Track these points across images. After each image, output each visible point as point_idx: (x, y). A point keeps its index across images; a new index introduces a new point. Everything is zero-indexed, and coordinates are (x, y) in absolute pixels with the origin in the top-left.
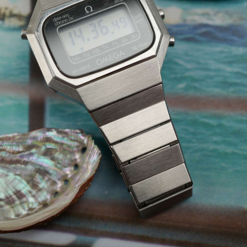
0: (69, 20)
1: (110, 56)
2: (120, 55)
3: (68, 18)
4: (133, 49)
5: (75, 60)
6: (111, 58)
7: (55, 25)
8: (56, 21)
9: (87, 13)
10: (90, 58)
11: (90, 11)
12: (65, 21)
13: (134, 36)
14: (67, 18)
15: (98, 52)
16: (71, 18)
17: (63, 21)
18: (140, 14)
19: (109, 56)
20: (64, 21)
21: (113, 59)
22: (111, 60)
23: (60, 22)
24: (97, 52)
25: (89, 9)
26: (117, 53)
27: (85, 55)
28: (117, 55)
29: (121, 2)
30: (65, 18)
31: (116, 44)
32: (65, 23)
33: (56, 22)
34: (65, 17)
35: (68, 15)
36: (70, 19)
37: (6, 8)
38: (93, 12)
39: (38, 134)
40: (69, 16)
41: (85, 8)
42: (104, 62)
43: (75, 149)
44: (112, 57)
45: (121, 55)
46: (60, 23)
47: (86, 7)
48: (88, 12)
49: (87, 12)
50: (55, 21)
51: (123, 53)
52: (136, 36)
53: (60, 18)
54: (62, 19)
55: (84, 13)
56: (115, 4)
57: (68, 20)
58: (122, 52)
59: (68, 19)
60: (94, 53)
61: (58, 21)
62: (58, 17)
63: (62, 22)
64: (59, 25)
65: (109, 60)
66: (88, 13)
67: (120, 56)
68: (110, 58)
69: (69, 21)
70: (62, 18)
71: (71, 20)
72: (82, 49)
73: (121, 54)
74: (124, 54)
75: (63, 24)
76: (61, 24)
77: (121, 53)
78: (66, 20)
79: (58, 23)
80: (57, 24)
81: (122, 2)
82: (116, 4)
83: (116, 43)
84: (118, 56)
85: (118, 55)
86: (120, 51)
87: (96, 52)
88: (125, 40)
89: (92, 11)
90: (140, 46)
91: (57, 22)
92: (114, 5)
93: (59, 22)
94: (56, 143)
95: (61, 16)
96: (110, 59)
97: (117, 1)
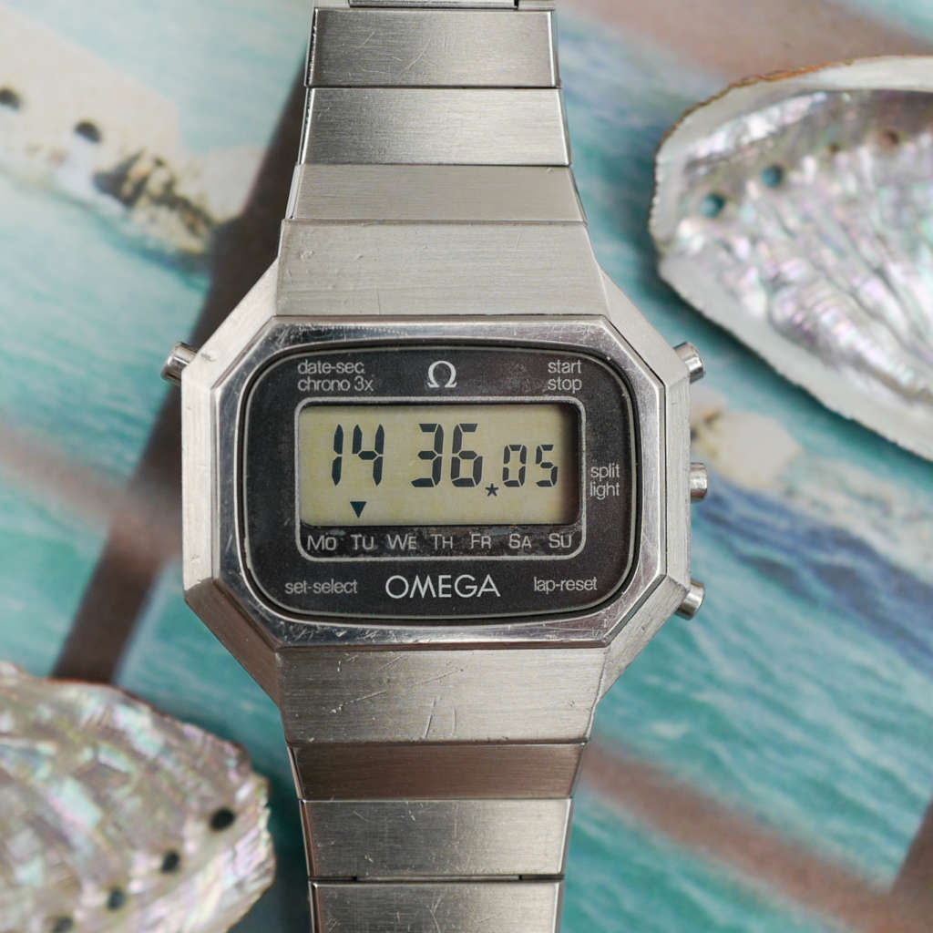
0: (356, 388)
1: (445, 582)
2: (483, 589)
3: (356, 378)
4: (537, 588)
5: (316, 547)
6: (445, 591)
7: (299, 387)
8: (308, 374)
9: (431, 386)
10: (369, 559)
11: (445, 383)
12: (340, 385)
13: (560, 539)
14: (351, 377)
15: (410, 548)
16: (366, 386)
17: (333, 382)
18: (617, 468)
19: (441, 577)
20: (336, 385)
21: (449, 596)
22: (441, 595)
23: (320, 384)
24: (407, 547)
25: (442, 374)
26: (473, 579)
27: (356, 541)
28: (467, 587)
29: (569, 393)
30: (345, 376)
31: (483, 543)
32: (336, 393)
33: (305, 377)
34: (345, 369)
35: (359, 368)
36: (359, 386)
37: (159, 163)
38: (451, 392)
39: (88, 700)
40: (361, 374)
41: (431, 364)
42: (412, 596)
43: (194, 804)
44: (449, 586)
45: (483, 593)
46: (316, 387)
47: (436, 361)
48: (434, 385)
49: (431, 383)
50: (306, 372)
51: (494, 589)
52: (566, 541)
53: (324, 368)
54: (333, 375)
55: (419, 386)
56: (544, 391)
57: (352, 387)
58: (493, 584)
59: (353, 383)
60: (393, 547)
61: (316, 377)
62: (322, 362)
63: (327, 385)
64: (312, 393)
65: (434, 596)
66: (434, 389)
67: (479, 595)
68: (441, 586)
69: (352, 393)
70: (333, 371)
71: (363, 391)
72: (358, 507)
73: (487, 590)
74: (494, 592)
75: (326, 394)
76: (321, 393)
77: (489, 586)
78: (345, 385)
79: (312, 384)
80: (308, 388)
81: (573, 396)
82: (549, 393)
83: (485, 540)
84: (472, 590)
85: (475, 587)
86: (488, 577)
87: (402, 547)
88: (521, 543)
89: (450, 384)
90: (567, 583)
91: (309, 381)
92: (541, 395)
93: (319, 382)
94: (136, 755)
95: (334, 365)
96: (440, 591)
97: (557, 384)
